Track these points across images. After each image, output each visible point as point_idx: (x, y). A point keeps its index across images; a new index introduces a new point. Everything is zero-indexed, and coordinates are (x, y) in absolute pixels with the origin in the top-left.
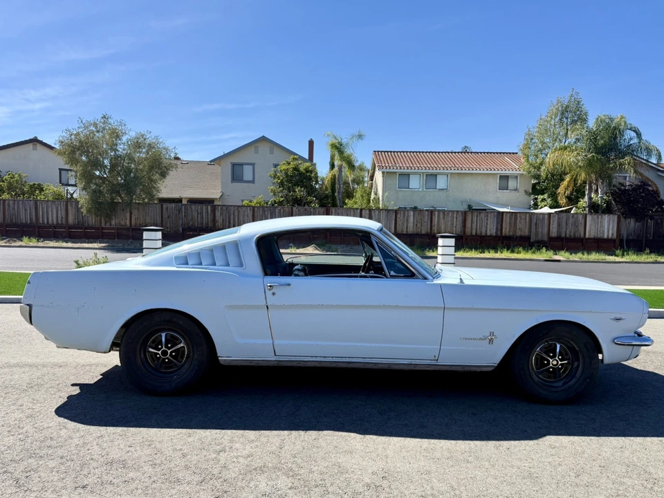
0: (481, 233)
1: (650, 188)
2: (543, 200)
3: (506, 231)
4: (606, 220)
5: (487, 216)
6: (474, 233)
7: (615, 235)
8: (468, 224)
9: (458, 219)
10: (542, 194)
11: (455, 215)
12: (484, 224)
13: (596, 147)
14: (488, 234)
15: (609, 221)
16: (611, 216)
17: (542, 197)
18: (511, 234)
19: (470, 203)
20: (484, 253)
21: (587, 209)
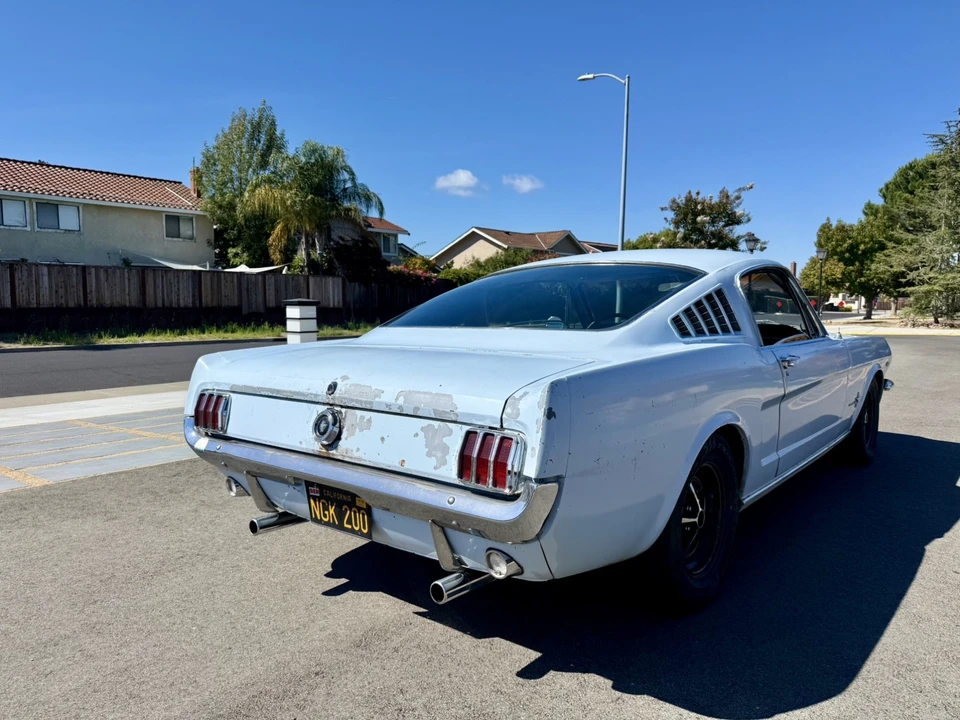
0: (171, 303)
1: (371, 245)
2: (236, 255)
3: (207, 299)
4: (331, 284)
5: (178, 277)
6: (160, 304)
7: (341, 303)
8: (150, 289)
9: (132, 281)
10: (234, 247)
11: (126, 275)
12: (174, 289)
13: (310, 186)
14: (182, 305)
15: (334, 284)
16: (336, 279)
17: (234, 250)
18: (215, 304)
19: (123, 257)
20: (185, 334)
21: (306, 269)
